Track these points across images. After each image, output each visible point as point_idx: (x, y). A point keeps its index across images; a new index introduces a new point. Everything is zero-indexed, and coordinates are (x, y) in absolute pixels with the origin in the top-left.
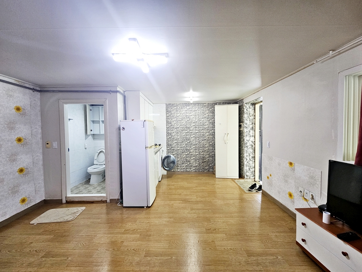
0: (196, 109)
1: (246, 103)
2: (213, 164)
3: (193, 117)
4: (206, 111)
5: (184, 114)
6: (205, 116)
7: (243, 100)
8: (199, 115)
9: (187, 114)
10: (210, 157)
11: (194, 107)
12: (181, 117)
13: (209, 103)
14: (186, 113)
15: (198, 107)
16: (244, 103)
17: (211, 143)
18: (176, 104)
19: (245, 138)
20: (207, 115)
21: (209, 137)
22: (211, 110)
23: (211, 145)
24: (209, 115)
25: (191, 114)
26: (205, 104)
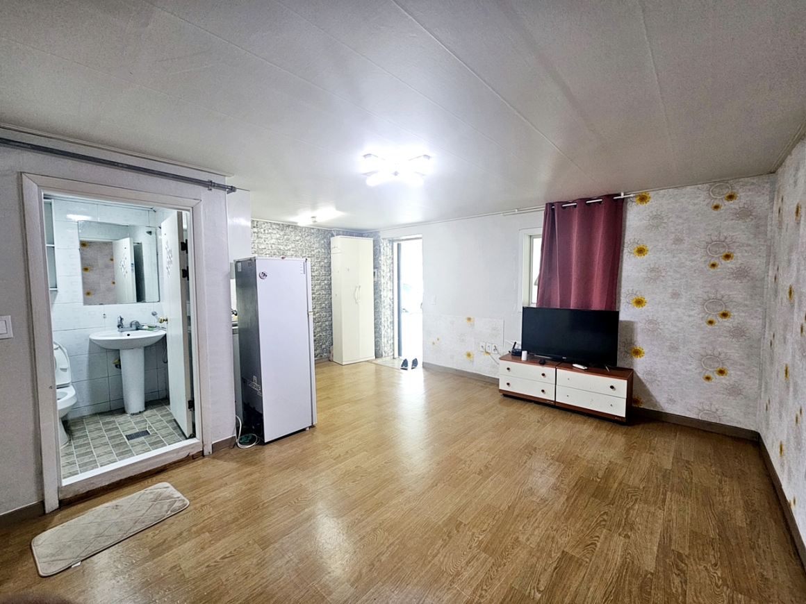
0: (298, 238)
1: (383, 239)
2: (327, 344)
3: (293, 253)
4: (314, 244)
5: (273, 246)
6: (313, 253)
7: (379, 232)
8: (302, 250)
9: (280, 246)
10: (322, 330)
11: (292, 234)
12: (267, 252)
13: (319, 230)
14: (279, 244)
15: (300, 234)
16: (381, 238)
17: (324, 305)
18: (257, 222)
19: (382, 293)
20: (315, 251)
21: (320, 294)
22: (323, 242)
23: (323, 308)
24: (319, 252)
25: (289, 248)
26: (312, 231)
